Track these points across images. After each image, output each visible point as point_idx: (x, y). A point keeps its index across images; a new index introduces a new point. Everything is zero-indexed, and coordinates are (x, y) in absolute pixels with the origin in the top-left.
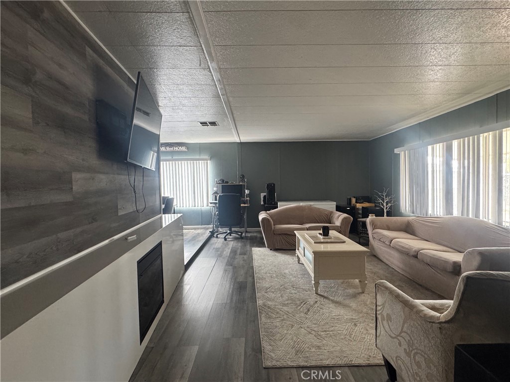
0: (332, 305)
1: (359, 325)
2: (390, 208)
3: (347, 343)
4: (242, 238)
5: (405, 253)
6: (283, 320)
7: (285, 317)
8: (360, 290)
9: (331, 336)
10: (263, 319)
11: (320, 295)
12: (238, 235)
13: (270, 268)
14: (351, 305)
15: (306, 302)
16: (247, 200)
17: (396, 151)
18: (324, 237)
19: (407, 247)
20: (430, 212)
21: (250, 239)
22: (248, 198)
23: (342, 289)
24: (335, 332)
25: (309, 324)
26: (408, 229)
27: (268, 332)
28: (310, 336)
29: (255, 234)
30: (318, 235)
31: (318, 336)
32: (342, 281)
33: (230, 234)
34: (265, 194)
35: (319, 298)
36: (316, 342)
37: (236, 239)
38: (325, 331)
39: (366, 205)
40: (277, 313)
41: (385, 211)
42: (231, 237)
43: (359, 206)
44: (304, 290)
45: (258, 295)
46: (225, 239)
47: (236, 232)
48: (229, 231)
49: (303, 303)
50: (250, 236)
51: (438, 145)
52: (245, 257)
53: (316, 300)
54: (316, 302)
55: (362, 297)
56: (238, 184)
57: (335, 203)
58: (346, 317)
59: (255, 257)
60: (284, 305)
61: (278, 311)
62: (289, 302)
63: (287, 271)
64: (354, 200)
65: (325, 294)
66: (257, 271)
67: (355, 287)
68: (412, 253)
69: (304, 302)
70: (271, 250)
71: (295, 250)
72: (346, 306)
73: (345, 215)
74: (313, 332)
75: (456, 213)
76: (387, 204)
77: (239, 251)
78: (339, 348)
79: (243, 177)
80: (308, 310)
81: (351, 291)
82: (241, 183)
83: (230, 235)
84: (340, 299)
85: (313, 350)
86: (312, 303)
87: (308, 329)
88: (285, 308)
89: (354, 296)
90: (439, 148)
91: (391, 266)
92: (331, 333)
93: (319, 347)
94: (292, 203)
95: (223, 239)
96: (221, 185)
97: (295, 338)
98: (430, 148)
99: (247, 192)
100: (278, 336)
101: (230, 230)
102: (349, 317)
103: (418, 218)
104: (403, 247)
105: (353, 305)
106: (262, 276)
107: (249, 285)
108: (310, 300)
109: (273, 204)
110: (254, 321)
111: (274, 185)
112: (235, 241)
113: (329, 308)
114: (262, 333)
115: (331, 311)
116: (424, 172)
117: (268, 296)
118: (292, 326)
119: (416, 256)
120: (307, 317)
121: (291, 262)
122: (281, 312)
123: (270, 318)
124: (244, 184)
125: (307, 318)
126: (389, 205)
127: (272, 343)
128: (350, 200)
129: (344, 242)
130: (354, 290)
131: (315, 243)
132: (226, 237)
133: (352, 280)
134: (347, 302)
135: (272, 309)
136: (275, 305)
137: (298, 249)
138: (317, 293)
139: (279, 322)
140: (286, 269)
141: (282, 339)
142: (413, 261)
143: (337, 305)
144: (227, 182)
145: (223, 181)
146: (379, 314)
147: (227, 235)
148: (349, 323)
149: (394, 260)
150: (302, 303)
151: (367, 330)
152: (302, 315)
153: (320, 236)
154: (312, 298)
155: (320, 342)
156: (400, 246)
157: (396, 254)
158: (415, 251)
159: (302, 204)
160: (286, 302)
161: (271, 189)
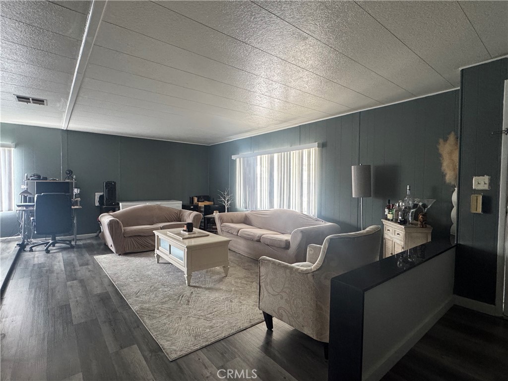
0: (207, 292)
1: (233, 301)
2: (230, 204)
3: (231, 316)
4: (72, 247)
5: (249, 239)
6: (169, 316)
7: (170, 313)
8: (224, 275)
9: (217, 315)
10: (147, 321)
11: (192, 286)
12: (66, 244)
13: (129, 273)
14: (221, 288)
15: (183, 295)
16: (77, 201)
17: (233, 157)
18: (190, 233)
19: (252, 234)
20: (259, 206)
21: (85, 247)
22: (79, 199)
23: (209, 277)
24: (219, 312)
25: (194, 312)
26: (246, 221)
27: (159, 331)
28: (200, 321)
29: (89, 241)
30: (182, 232)
31: (206, 319)
32: (205, 270)
33: (53, 244)
34: (102, 194)
35: (193, 289)
36: (208, 324)
37: (62, 249)
38: (211, 313)
39: (207, 203)
40: (160, 312)
41: (226, 207)
42: (54, 248)
43: (201, 204)
44: (175, 286)
45: (129, 302)
46: (48, 251)
47: (63, 241)
48: (51, 242)
49: (181, 297)
50: (83, 244)
51: (264, 156)
52: (89, 267)
53: (191, 291)
54: (192, 293)
55: (227, 280)
56: (62, 181)
57: (181, 202)
58: (222, 298)
59: (102, 265)
60: (163, 303)
61: (160, 309)
62: (167, 299)
63: (149, 273)
64: (196, 199)
65: (197, 285)
66: (115, 279)
67: (218, 273)
68: (256, 239)
69: (181, 295)
70: (119, 255)
71: (154, 250)
72: (217, 290)
73: (195, 213)
74: (201, 317)
75: (276, 206)
76: (228, 201)
77: (76, 263)
78: (227, 322)
79: (70, 173)
80: (189, 301)
81: (216, 277)
82: (67, 181)
83: (54, 246)
84: (210, 285)
85: (208, 330)
86: (189, 294)
87: (196, 316)
88: (166, 306)
89: (221, 280)
90: (265, 158)
91: (237, 252)
92: (216, 313)
93: (211, 327)
94: (137, 203)
95: (44, 252)
96: (36, 181)
97: (187, 327)
98: (259, 157)
99: (76, 191)
100: (171, 331)
101: (54, 239)
102: (224, 297)
103: (252, 212)
104: (249, 235)
105: (223, 287)
106: (124, 282)
107: (112, 295)
108: (186, 292)
109: (114, 205)
110: (138, 327)
111: (115, 183)
112: (64, 252)
113: (205, 294)
114: (154, 334)
115: (208, 296)
116: (254, 176)
117: (142, 300)
118: (181, 318)
119: (259, 241)
120: (190, 306)
121: (149, 264)
122: (163, 310)
123: (155, 318)
124: (72, 181)
125: (190, 308)
126: (229, 202)
127: (169, 339)
128: (192, 199)
129: (208, 235)
130: (219, 276)
131: (183, 239)
132: (49, 249)
133: (213, 268)
134: (217, 286)
135: (152, 310)
136: (154, 306)
137: (158, 249)
138: (189, 285)
139: (165, 319)
140: (148, 270)
141: (176, 333)
142: (257, 245)
143: (210, 291)
144: (46, 179)
145: (39, 177)
146: (262, 283)
147: (50, 246)
148: (226, 301)
149: (241, 246)
150: (179, 297)
151: (241, 302)
152: (185, 306)
153: (185, 232)
154: (188, 291)
155: (210, 323)
156: (245, 234)
157: (242, 242)
158: (258, 237)
159: (148, 204)
160: (164, 300)
161: (111, 188)
